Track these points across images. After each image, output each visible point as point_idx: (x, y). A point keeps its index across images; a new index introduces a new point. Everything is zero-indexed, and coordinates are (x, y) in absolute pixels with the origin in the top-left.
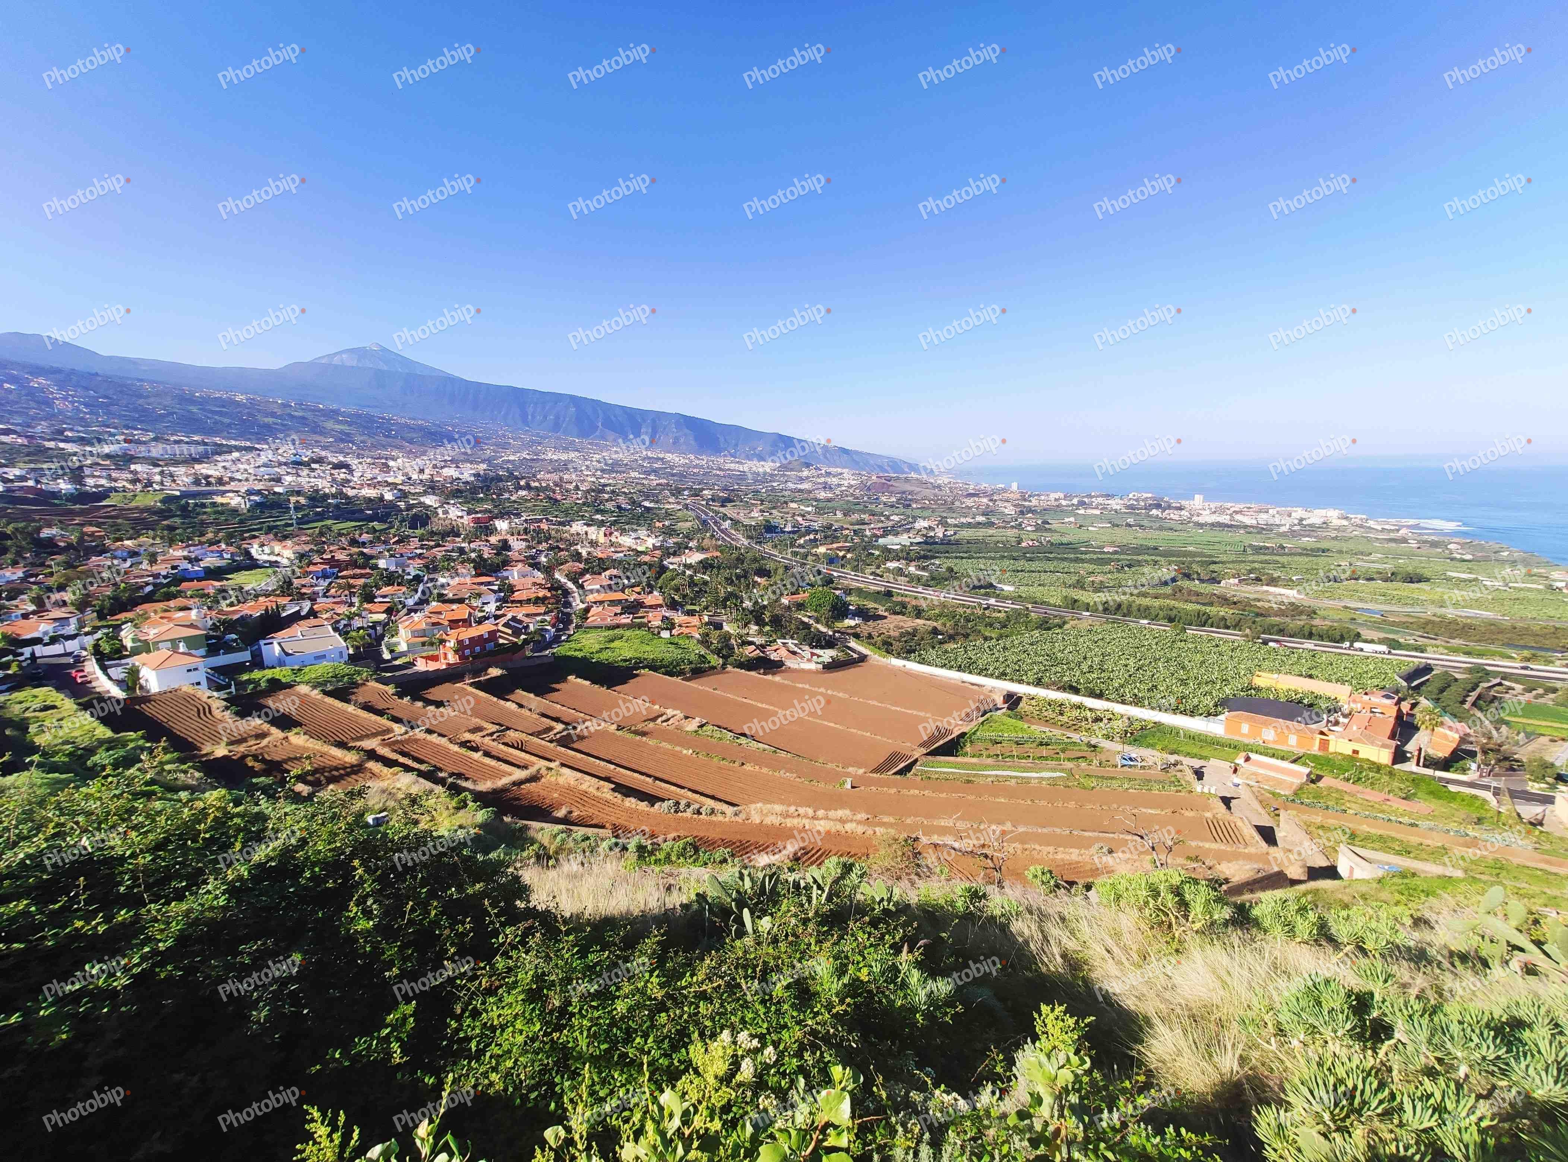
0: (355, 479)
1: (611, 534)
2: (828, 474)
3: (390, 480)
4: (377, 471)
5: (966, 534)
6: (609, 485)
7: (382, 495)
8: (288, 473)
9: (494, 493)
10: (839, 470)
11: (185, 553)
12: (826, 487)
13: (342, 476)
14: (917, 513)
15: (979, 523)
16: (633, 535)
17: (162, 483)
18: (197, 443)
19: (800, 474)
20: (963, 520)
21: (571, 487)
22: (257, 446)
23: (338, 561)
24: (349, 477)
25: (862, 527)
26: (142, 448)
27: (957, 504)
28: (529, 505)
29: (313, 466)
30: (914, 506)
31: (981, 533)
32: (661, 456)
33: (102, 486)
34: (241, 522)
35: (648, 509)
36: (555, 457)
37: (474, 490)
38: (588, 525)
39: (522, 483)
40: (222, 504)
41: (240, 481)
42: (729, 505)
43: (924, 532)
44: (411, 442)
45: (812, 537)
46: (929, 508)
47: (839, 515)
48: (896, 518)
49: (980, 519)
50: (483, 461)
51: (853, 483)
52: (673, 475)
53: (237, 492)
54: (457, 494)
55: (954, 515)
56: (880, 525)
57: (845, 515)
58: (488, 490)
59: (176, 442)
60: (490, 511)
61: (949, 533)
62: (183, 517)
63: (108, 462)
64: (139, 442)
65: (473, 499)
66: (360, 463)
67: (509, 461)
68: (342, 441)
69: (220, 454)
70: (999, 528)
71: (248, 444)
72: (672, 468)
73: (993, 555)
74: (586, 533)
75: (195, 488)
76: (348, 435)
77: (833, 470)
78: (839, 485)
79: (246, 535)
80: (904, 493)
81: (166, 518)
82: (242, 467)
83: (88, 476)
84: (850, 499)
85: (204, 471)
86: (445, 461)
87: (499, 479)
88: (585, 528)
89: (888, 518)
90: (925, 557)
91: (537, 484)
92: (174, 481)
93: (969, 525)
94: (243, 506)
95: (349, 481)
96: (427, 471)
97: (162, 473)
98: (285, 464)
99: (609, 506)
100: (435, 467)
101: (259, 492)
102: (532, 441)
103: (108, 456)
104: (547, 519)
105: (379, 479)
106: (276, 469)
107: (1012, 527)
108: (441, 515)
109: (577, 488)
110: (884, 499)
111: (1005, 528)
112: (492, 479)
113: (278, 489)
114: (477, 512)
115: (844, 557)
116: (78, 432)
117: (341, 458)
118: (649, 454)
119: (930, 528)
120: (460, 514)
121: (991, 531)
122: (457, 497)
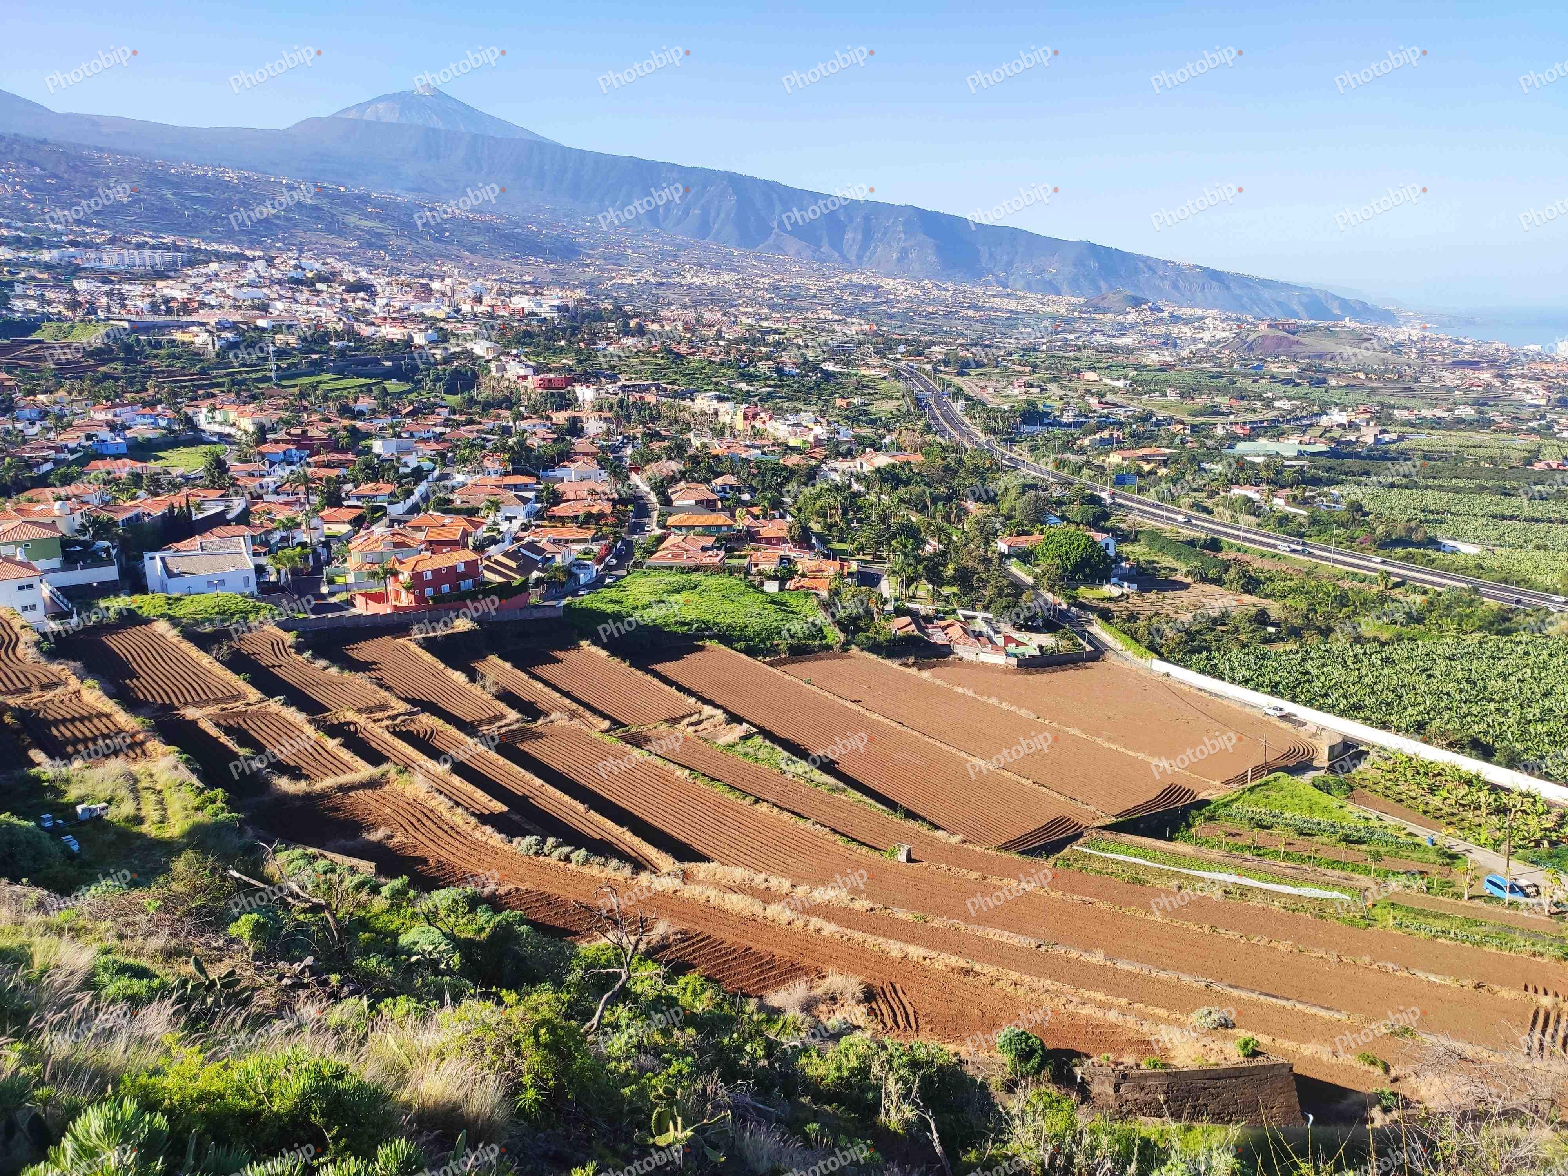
0: (376, 309)
1: (755, 416)
2: (1175, 319)
3: (428, 312)
4: (410, 297)
5: (1421, 440)
6: (776, 332)
7: (411, 338)
8: (281, 297)
9: (583, 340)
10: (1200, 312)
11: (110, 417)
12: (1168, 342)
13: (359, 303)
14: (1334, 396)
15: (1460, 421)
16: (792, 419)
17: (108, 309)
18: (166, 247)
19: (1121, 319)
20: (1427, 413)
21: (711, 333)
22: (248, 253)
23: (311, 438)
24: (367, 306)
25: (1211, 420)
26: (92, 255)
27: (1425, 380)
28: (635, 361)
29: (320, 286)
30: (1333, 382)
31: (1454, 440)
32: (875, 282)
33: (33, 311)
34: (203, 371)
35: (828, 375)
36: (697, 281)
37: (551, 331)
38: (720, 399)
39: (632, 324)
40: (183, 343)
41: (212, 307)
42: (973, 372)
43: (1337, 433)
44: (472, 249)
45: (1106, 434)
46: (1362, 387)
47: (1172, 396)
48: (1286, 405)
49: (1466, 412)
50: (580, 286)
51: (1220, 335)
52: (890, 316)
53: (204, 324)
54: (525, 338)
55: (1411, 403)
56: (1249, 417)
57: (1182, 396)
58: (573, 334)
59: (140, 246)
60: (570, 370)
61: (1387, 437)
62: (127, 361)
63: (46, 276)
64: (91, 246)
65: (548, 349)
66: (389, 283)
67: (622, 286)
68: (370, 246)
69: (192, 265)
70: (1502, 430)
71: (236, 249)
72: (890, 303)
73: (1461, 483)
74: (716, 413)
75: (150, 318)
76: (379, 236)
77: (1187, 312)
78: (1194, 341)
79: (200, 392)
80: (1320, 356)
81: (104, 362)
82: (219, 285)
83: (17, 296)
84: (1205, 366)
85: (167, 291)
86: (523, 283)
87: (597, 316)
88: (715, 404)
89: (1268, 404)
90: (1315, 482)
91: (655, 327)
92: (124, 306)
93: (1438, 423)
94: (210, 347)
95: (367, 312)
96: (486, 299)
97: (109, 294)
98: (280, 283)
99: (764, 368)
100: (501, 292)
101: (234, 326)
102: (662, 252)
103: (47, 267)
104: (658, 388)
105: (413, 310)
106: (265, 290)
107: (1532, 430)
108: (494, 373)
109: (720, 335)
110: (1273, 368)
111: (1513, 431)
112: (586, 316)
113: (262, 323)
114: (549, 371)
115: (1152, 472)
116: (17, 229)
117: (364, 275)
118: (855, 278)
119: (1352, 426)
120: (522, 372)
121: (1478, 437)
122: (524, 344)
